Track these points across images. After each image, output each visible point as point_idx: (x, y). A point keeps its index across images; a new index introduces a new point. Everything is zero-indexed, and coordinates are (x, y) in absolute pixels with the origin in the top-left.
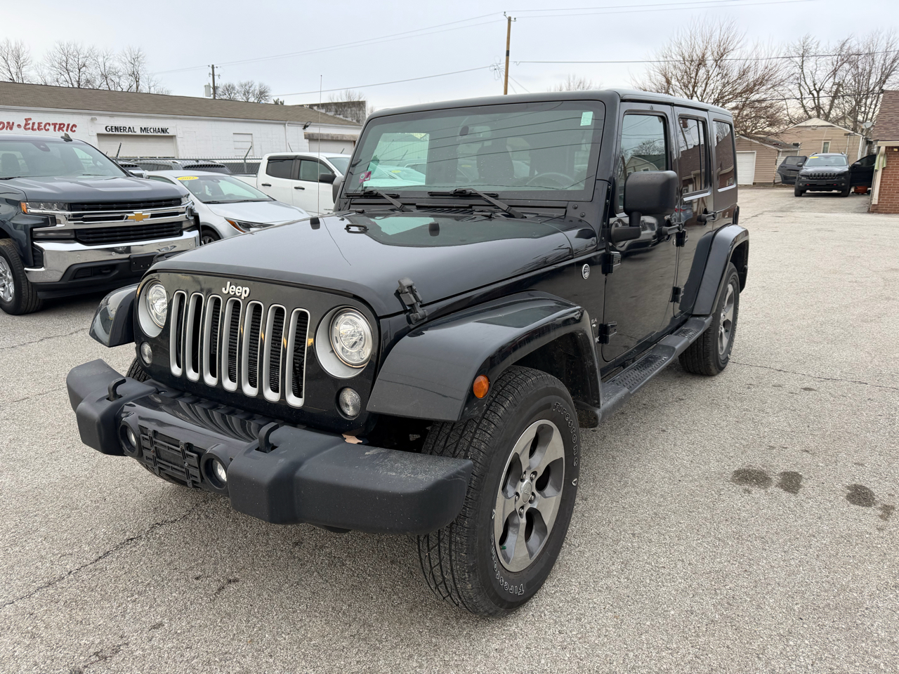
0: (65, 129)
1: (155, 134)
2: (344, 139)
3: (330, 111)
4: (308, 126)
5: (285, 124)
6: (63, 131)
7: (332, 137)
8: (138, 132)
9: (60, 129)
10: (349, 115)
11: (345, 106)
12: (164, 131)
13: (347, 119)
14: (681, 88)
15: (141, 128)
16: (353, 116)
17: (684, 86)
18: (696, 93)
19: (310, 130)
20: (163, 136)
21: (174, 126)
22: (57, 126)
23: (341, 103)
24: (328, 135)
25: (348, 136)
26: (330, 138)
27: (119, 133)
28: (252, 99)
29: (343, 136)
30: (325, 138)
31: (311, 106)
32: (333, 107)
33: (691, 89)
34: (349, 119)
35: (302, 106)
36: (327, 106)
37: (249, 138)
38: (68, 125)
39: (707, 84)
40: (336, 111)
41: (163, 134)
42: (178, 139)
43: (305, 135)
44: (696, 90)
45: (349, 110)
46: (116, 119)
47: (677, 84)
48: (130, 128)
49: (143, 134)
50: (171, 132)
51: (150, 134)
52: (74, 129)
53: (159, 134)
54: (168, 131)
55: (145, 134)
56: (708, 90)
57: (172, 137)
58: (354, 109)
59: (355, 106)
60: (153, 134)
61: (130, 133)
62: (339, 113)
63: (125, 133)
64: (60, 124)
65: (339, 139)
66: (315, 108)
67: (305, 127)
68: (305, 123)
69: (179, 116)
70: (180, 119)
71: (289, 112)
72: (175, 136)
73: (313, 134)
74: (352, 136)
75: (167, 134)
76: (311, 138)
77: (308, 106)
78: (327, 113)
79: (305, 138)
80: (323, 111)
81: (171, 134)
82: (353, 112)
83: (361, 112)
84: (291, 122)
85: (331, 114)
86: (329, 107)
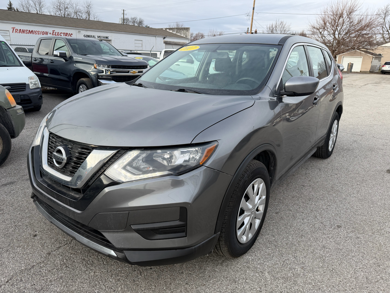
0: (68, 35)
1: (103, 39)
2: (180, 44)
3: (174, 31)
5: (156, 37)
6: (67, 36)
7: (175, 43)
8: (97, 38)
9: (66, 35)
10: (182, 34)
11: (181, 30)
12: (107, 38)
13: (181, 35)
14: (330, 27)
15: (98, 36)
16: (184, 34)
17: (332, 26)
18: (337, 29)
19: (166, 40)
21: (111, 36)
22: (65, 34)
23: (179, 28)
24: (173, 42)
25: (182, 43)
26: (174, 43)
28: (136, 25)
29: (179, 42)
30: (172, 43)
31: (166, 29)
32: (176, 30)
33: (335, 28)
34: (182, 35)
35: (162, 29)
36: (173, 30)
37: (140, 42)
38: (69, 34)
39: (343, 25)
40: (177, 32)
41: (106, 39)
42: (112, 42)
43: (164, 42)
44: (337, 28)
45: (183, 31)
46: (88, 32)
47: (329, 25)
48: (93, 36)
50: (110, 39)
52: (71, 35)
53: (105, 39)
54: (108, 38)
56: (342, 28)
57: (110, 40)
58: (184, 31)
62: (178, 32)
64: (66, 33)
65: (178, 44)
66: (168, 30)
67: (164, 38)
68: (164, 37)
69: (113, 32)
70: (114, 33)
71: (157, 31)
73: (167, 42)
74: (183, 43)
75: (108, 39)
76: (166, 43)
77: (165, 29)
78: (173, 32)
79: (164, 43)
80: (171, 31)
81: (109, 39)
82: (184, 32)
83: (188, 32)
84: (159, 36)
85: (175, 33)
86: (174, 30)
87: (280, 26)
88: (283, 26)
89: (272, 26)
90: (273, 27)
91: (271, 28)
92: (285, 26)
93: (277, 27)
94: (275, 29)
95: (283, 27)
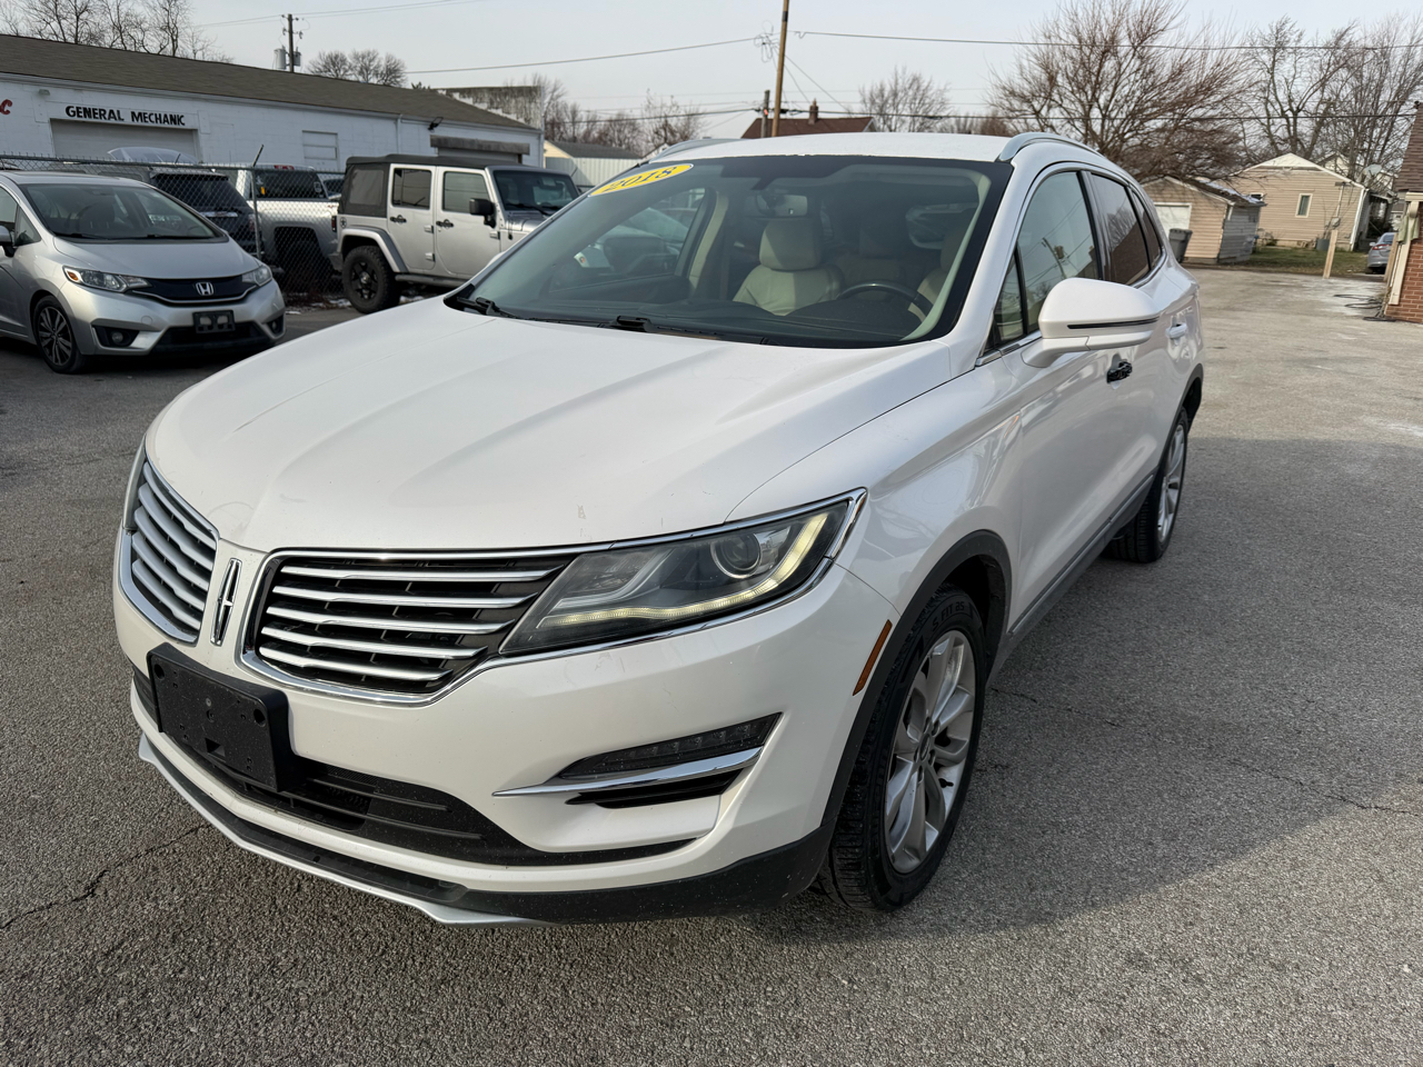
1: (159, 125)
2: (502, 149)
3: (481, 102)
4: (437, 125)
5: (396, 120)
7: (480, 146)
8: (128, 120)
10: (513, 110)
11: (506, 94)
12: (175, 119)
13: (509, 116)
14: (1072, 92)
15: (133, 113)
16: (519, 112)
17: (1079, 88)
18: (1097, 100)
19: (441, 132)
20: (173, 128)
21: (193, 112)
23: (500, 89)
24: (472, 142)
25: (507, 144)
26: (476, 148)
27: (93, 120)
28: (373, 80)
29: (499, 144)
30: (468, 146)
31: (450, 91)
32: (486, 95)
33: (1089, 93)
34: (513, 117)
35: (435, 90)
36: (476, 94)
37: (330, 140)
39: (1116, 86)
40: (492, 103)
41: (173, 126)
42: (202, 137)
43: (432, 140)
45: (513, 101)
46: (86, 94)
47: (1067, 84)
48: (111, 111)
49: (136, 123)
50: (188, 123)
51: (150, 124)
53: (166, 125)
54: (183, 120)
55: (140, 123)
57: (192, 132)
58: (521, 99)
59: (522, 95)
60: (155, 125)
61: (112, 121)
62: (495, 105)
63: (103, 120)
65: (492, 149)
66: (457, 96)
67: (432, 126)
68: (432, 120)
69: (203, 96)
70: (206, 100)
71: (406, 100)
72: (196, 130)
73: (446, 140)
74: (515, 145)
75: (181, 126)
76: (442, 145)
77: (444, 93)
78: (477, 105)
79: (433, 145)
80: (469, 101)
81: (188, 126)
82: (520, 105)
83: (533, 105)
84: (408, 117)
85: (483, 106)
86: (480, 95)
87: (911, 93)
88: (921, 92)
89: (882, 91)
90: (886, 94)
91: (877, 101)
92: (930, 93)
93: (901, 95)
94: (890, 101)
95: (919, 97)
